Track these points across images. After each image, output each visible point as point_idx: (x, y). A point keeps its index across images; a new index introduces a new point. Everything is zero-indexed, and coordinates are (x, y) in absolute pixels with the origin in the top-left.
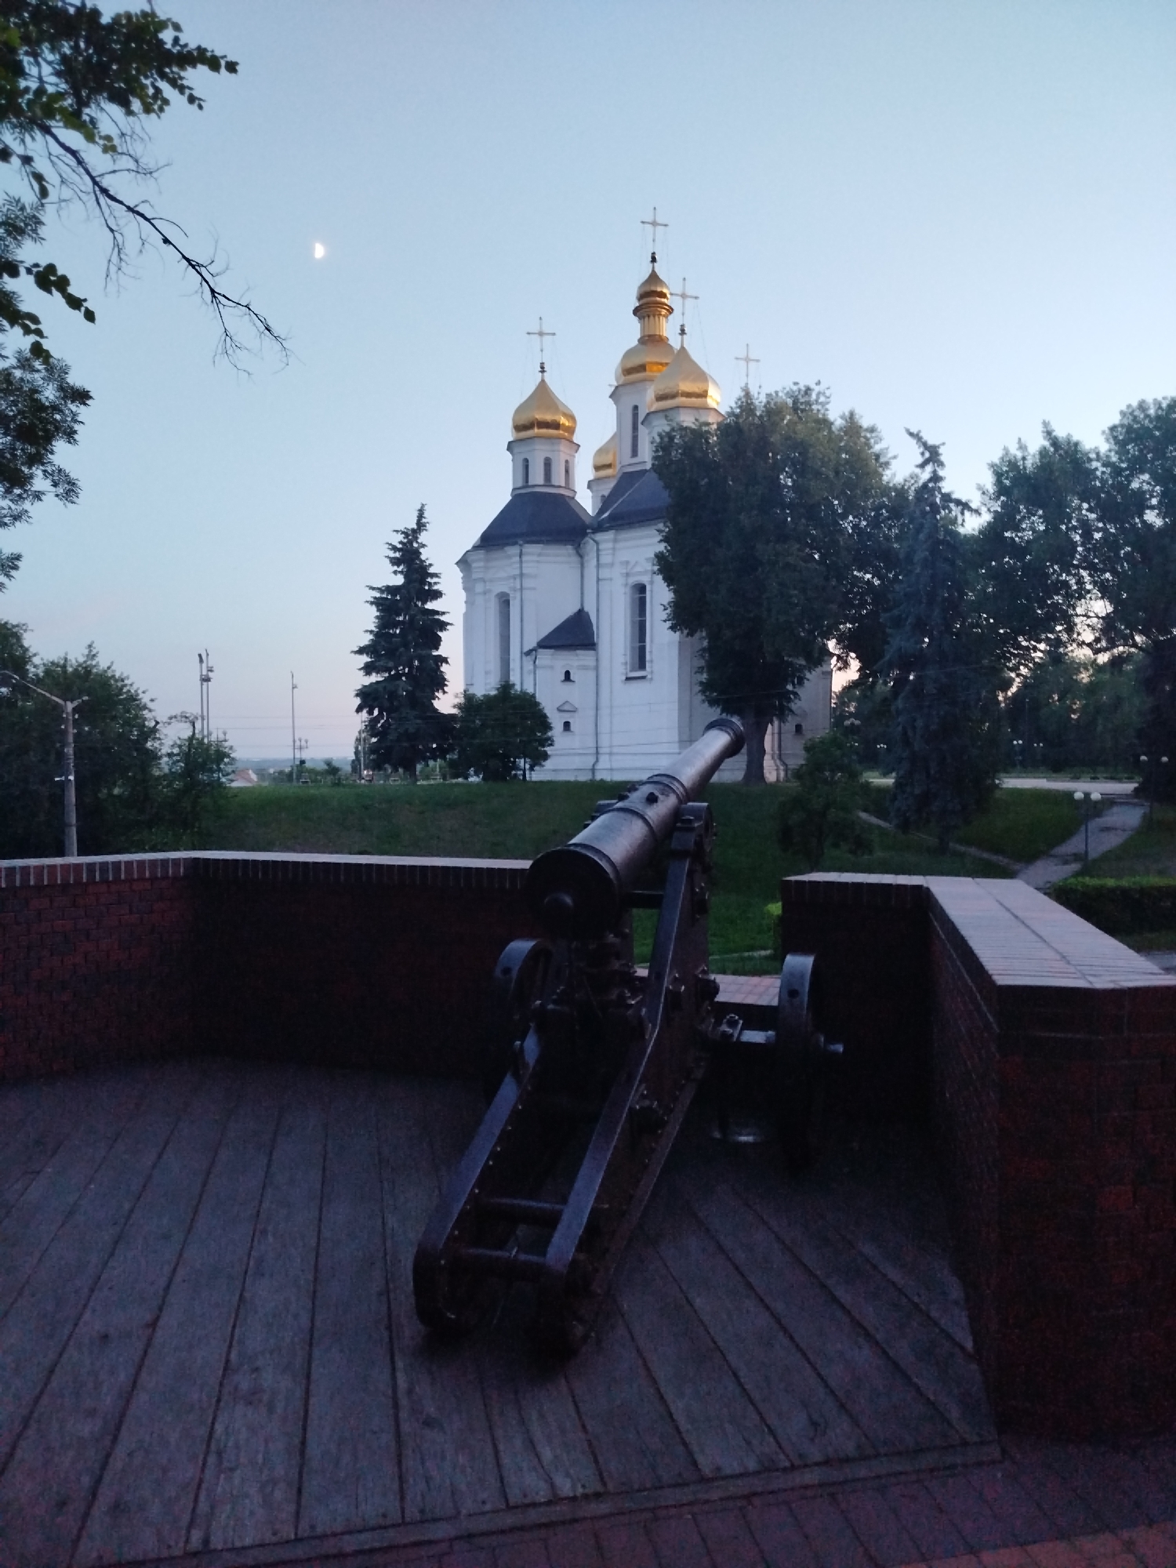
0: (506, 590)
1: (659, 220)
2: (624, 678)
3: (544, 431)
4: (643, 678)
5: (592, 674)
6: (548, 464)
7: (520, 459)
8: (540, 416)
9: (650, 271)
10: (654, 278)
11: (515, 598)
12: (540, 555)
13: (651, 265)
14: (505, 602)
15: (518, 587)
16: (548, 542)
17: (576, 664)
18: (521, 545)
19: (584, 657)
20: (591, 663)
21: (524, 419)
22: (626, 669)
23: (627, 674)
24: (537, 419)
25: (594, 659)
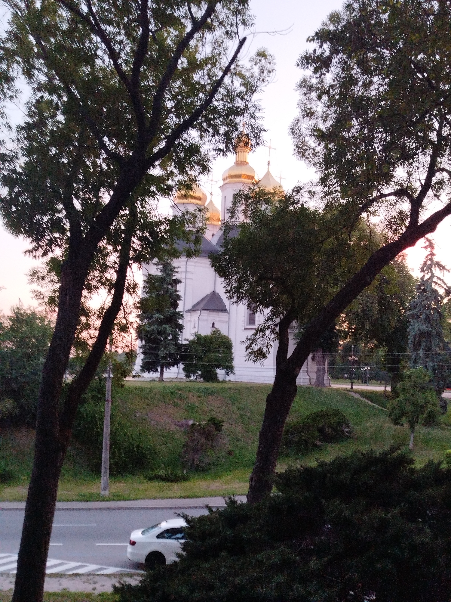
2: (242, 328)
4: (254, 329)
5: (226, 325)
15: (184, 277)
16: (200, 257)
17: (218, 319)
19: (222, 315)
20: (226, 319)
22: (245, 324)
23: (245, 326)
25: (228, 317)
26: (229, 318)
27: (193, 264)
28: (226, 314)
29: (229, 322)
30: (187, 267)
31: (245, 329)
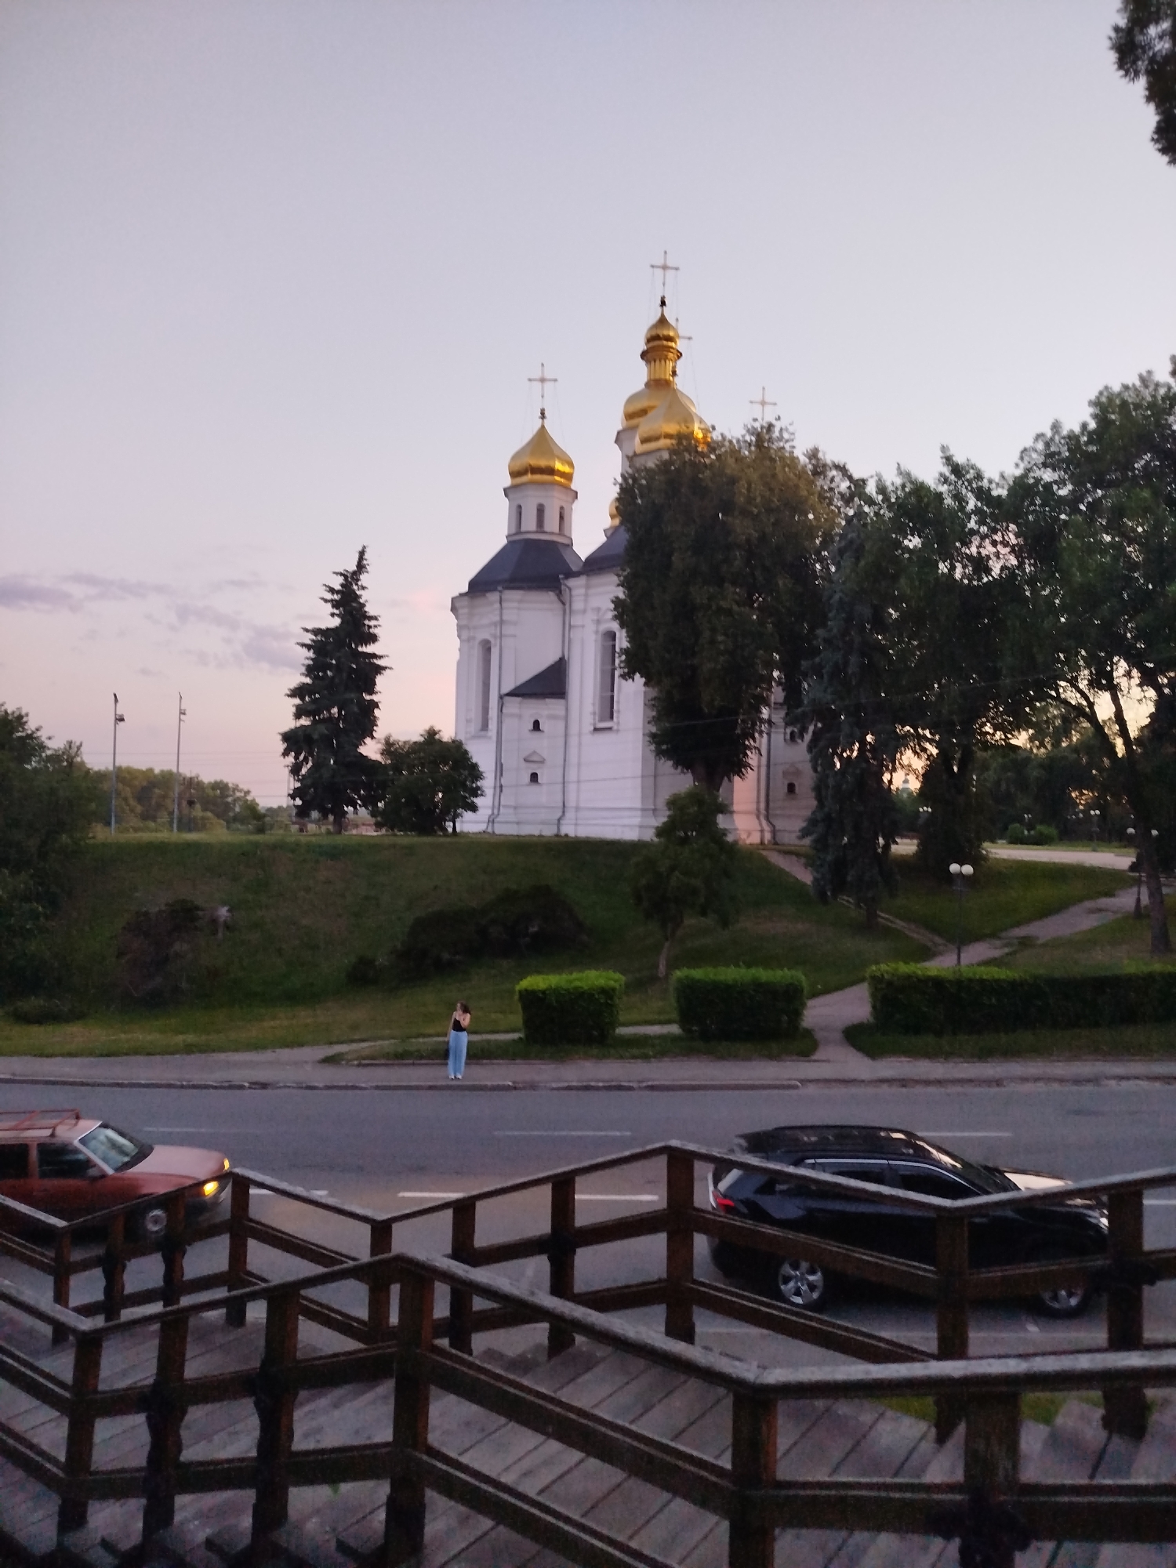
0: (487, 636)
1: (669, 264)
2: (592, 728)
3: (538, 477)
4: (610, 729)
5: (561, 725)
6: (541, 510)
7: (516, 504)
8: (534, 462)
9: (659, 315)
10: (663, 321)
11: (495, 645)
12: (520, 601)
13: (660, 309)
14: (487, 648)
15: (498, 634)
16: (530, 588)
17: (546, 712)
18: (500, 592)
19: (552, 707)
20: (562, 713)
21: (520, 464)
22: (594, 719)
23: (594, 724)
24: (530, 465)
25: (564, 708)
26: (567, 709)
27: (515, 605)
28: (562, 701)
29: (566, 718)
30: (504, 611)
31: (596, 730)
